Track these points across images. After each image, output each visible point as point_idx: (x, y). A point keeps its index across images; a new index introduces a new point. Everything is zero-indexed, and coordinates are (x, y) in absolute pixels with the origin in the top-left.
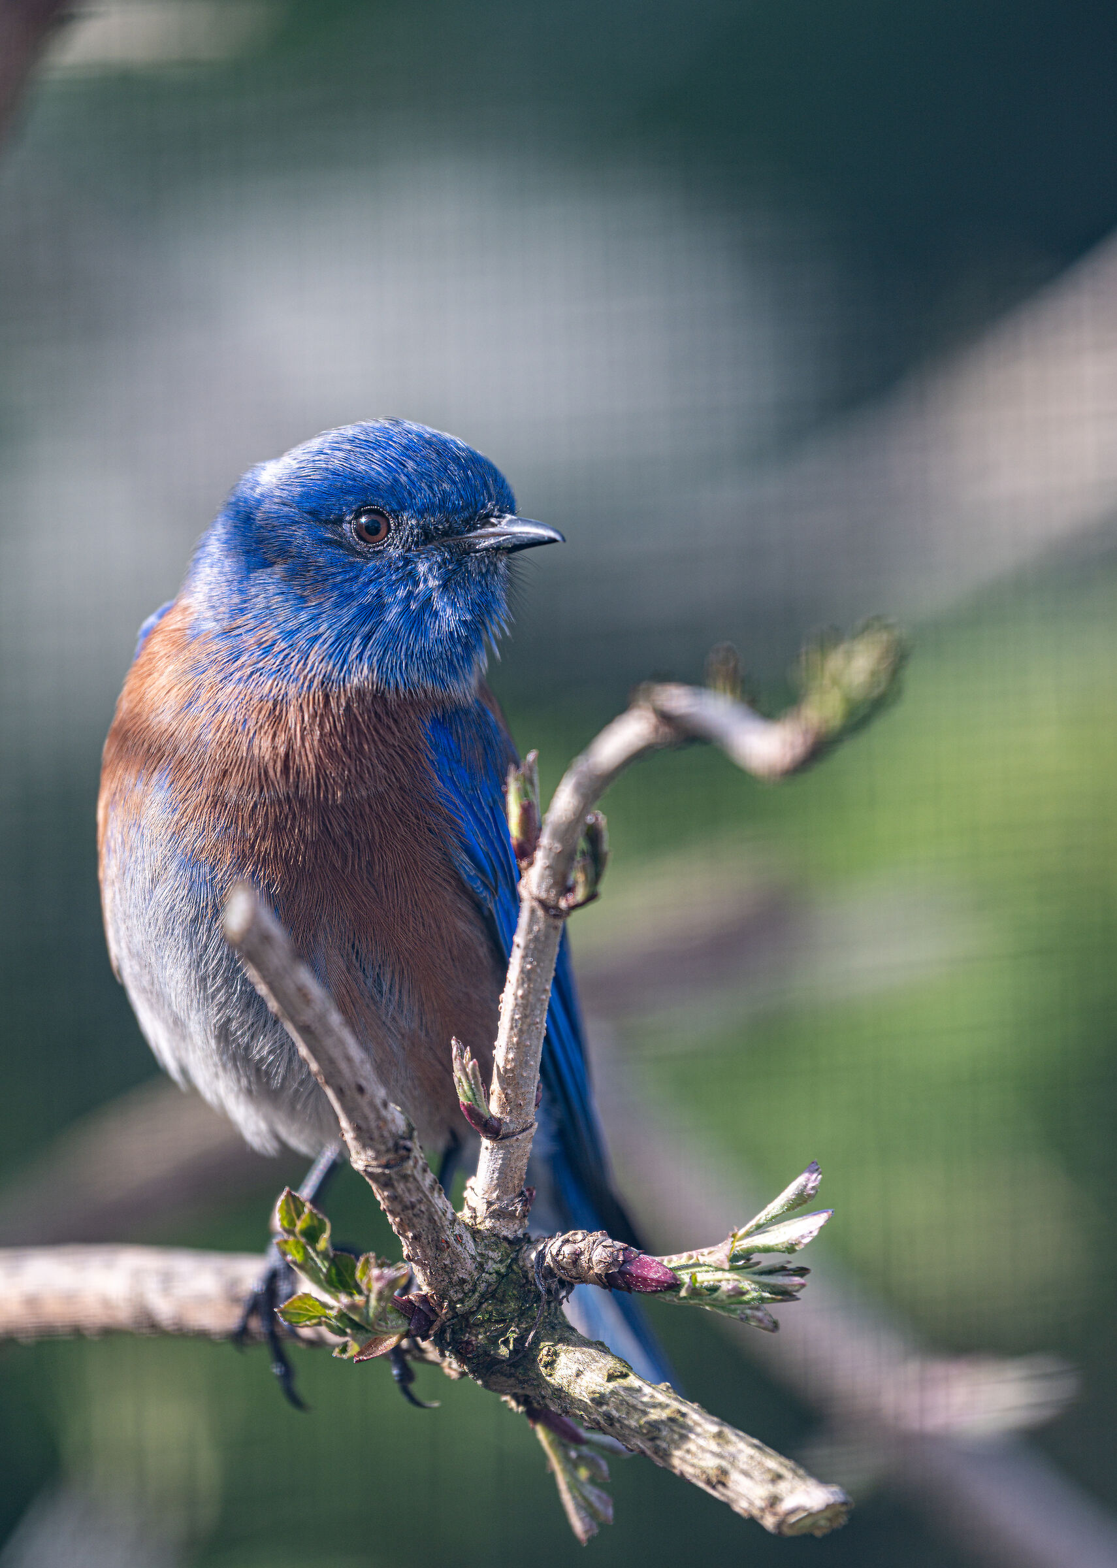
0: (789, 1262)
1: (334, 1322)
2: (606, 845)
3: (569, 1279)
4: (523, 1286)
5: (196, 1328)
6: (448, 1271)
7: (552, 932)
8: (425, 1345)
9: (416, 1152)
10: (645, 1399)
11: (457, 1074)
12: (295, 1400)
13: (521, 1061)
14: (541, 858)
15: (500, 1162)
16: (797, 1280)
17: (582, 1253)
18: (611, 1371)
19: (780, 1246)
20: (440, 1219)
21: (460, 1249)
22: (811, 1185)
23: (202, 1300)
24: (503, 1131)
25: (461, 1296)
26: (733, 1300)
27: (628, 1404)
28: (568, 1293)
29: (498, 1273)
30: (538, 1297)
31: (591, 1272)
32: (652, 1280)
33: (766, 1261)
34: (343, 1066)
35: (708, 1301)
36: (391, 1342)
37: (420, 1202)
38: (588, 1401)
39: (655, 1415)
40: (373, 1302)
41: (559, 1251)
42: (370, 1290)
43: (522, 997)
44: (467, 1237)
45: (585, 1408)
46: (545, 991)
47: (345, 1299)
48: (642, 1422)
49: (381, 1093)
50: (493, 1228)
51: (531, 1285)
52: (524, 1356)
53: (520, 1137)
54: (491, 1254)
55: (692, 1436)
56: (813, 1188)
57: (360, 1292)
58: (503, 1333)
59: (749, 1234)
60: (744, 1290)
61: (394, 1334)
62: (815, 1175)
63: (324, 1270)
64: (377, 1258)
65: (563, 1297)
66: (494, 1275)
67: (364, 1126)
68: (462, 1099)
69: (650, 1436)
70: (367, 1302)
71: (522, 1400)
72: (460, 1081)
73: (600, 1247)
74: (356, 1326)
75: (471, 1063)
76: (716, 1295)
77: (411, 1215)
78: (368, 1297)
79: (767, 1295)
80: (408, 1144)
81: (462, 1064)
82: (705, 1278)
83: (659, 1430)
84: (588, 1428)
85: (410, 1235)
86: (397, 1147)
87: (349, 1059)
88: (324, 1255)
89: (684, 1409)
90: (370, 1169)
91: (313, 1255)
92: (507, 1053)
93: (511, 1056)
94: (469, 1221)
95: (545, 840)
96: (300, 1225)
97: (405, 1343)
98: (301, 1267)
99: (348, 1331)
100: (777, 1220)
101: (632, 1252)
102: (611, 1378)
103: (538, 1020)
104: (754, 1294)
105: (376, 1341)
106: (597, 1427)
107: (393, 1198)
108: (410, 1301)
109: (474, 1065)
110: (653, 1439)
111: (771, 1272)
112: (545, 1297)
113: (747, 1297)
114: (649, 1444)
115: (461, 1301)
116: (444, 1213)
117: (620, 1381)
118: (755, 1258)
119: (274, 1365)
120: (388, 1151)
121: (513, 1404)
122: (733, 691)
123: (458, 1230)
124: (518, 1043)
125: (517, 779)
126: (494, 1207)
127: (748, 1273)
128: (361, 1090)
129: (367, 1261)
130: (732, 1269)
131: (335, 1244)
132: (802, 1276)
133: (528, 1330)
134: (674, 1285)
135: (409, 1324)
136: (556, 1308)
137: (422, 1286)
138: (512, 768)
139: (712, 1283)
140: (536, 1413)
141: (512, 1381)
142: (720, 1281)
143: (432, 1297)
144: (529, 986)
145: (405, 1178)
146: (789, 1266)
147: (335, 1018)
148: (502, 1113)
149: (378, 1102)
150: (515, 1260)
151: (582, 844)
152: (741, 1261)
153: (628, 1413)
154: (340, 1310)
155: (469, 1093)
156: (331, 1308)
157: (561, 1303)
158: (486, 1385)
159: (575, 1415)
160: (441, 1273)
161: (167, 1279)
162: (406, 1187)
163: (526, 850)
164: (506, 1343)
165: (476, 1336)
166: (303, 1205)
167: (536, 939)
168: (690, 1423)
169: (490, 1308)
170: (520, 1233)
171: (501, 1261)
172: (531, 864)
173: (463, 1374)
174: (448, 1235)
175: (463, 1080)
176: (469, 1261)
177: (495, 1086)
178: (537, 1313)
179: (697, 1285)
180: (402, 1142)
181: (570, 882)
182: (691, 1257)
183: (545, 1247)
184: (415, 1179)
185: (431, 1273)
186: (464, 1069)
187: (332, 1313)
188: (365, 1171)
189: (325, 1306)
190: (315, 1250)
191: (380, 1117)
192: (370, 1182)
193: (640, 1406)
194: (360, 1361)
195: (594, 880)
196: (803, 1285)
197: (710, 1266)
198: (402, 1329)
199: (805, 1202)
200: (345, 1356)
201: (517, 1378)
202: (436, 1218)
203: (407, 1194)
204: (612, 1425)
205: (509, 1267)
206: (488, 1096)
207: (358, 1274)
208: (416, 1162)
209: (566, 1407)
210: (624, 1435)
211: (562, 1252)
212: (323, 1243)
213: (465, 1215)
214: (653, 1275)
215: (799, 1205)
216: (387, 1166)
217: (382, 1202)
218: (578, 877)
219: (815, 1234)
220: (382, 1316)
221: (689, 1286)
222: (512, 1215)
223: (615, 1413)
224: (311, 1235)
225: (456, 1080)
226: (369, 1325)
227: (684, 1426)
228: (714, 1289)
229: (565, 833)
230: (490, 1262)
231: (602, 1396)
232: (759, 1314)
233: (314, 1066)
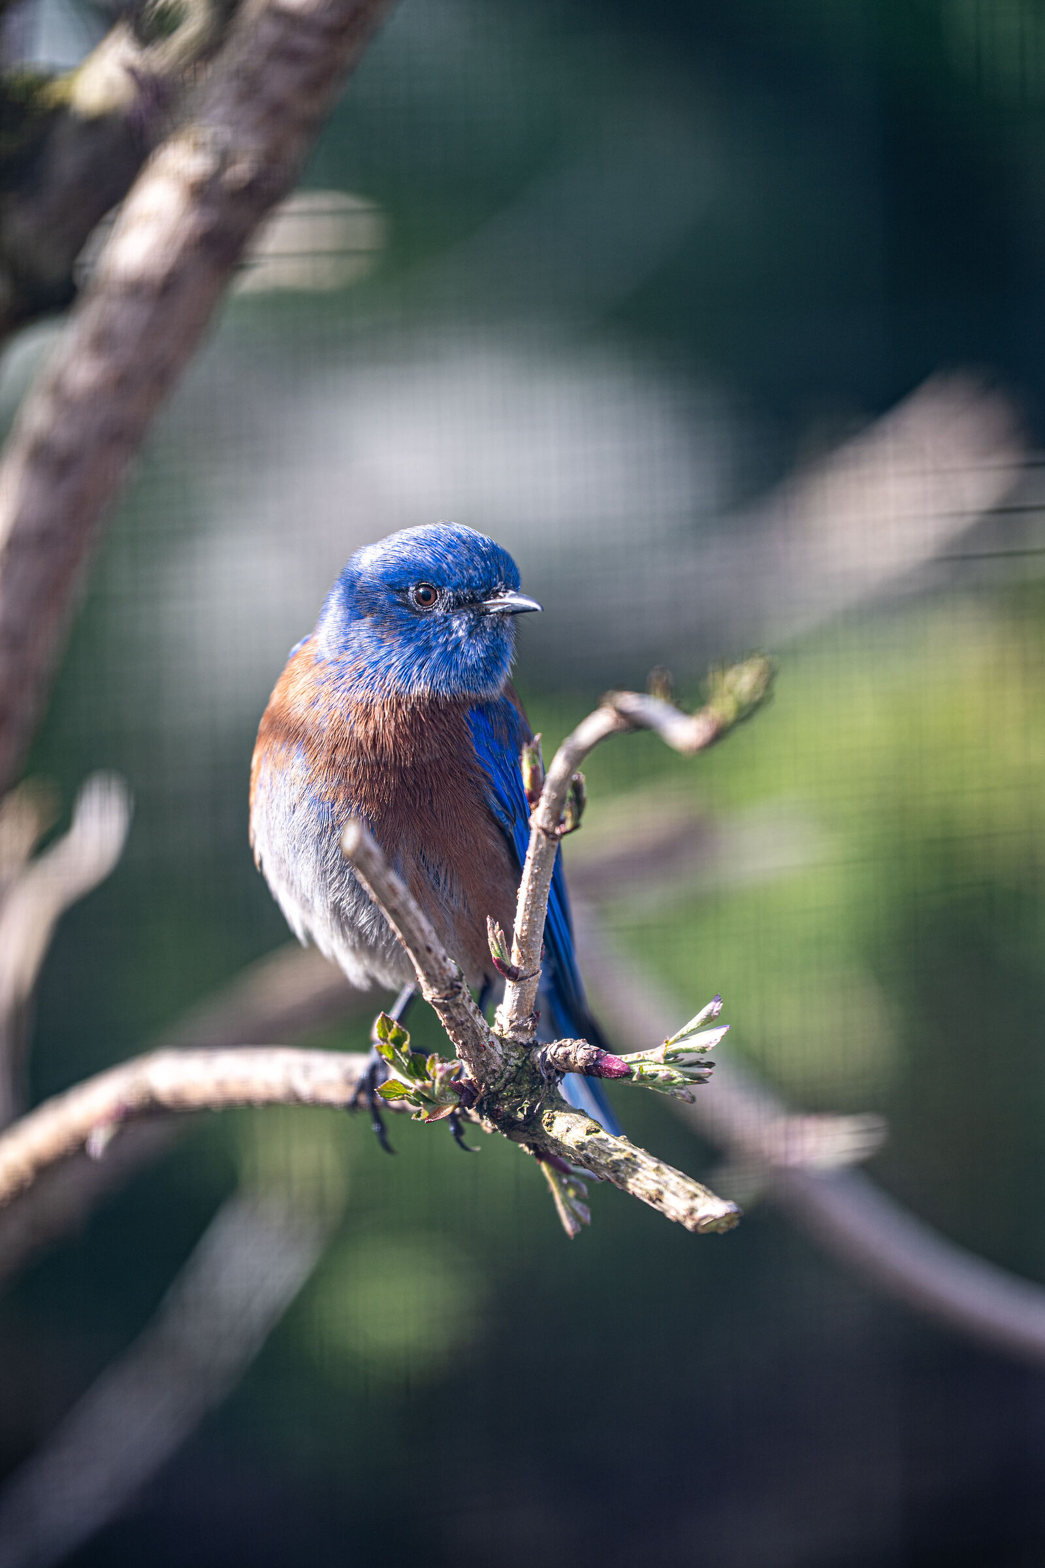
0: (702, 1059)
1: (412, 1097)
2: (586, 793)
3: (561, 1069)
4: (533, 1074)
5: (325, 1102)
6: (485, 1064)
7: (551, 849)
8: (471, 1112)
9: (465, 989)
10: (610, 1146)
11: (491, 939)
12: (387, 1147)
13: (531, 931)
14: (544, 802)
15: (518, 995)
16: (707, 1070)
17: (570, 1053)
18: (589, 1128)
19: (696, 1049)
20: (480, 1031)
21: (492, 1050)
22: (715, 1010)
23: (329, 1083)
24: (520, 975)
25: (493, 1080)
26: (666, 1083)
27: (599, 1149)
28: (561, 1079)
29: (516, 1066)
30: (542, 1081)
31: (576, 1065)
32: (615, 1070)
33: (688, 1058)
34: (418, 934)
35: (651, 1084)
36: (448, 1110)
37: (467, 1021)
38: (575, 1148)
39: (617, 1156)
40: (437, 1085)
41: (556, 1052)
42: (435, 1078)
43: (532, 890)
44: (497, 1044)
45: (572, 1152)
46: (546, 886)
47: (419, 1083)
48: (608, 1161)
49: (442, 952)
50: (514, 1037)
51: (538, 1073)
52: (533, 1119)
53: (530, 979)
54: (512, 1054)
55: (640, 1169)
56: (717, 1012)
57: (429, 1079)
58: (520, 1104)
59: (676, 1041)
60: (673, 1077)
61: (451, 1105)
62: (719, 1003)
63: (406, 1064)
64: (440, 1056)
65: (558, 1081)
66: (515, 1067)
67: (431, 973)
68: (494, 955)
69: (613, 1169)
70: (434, 1084)
71: (532, 1146)
72: (492, 944)
73: (582, 1049)
74: (426, 1100)
75: (499, 932)
76: (656, 1079)
77: (461, 1029)
78: (434, 1081)
79: (688, 1080)
80: (460, 984)
81: (493, 932)
82: (649, 1069)
83: (619, 1166)
84: (574, 1165)
85: (461, 1042)
86: (452, 986)
87: (421, 930)
88: (406, 1055)
89: (635, 1153)
90: (435, 1000)
91: (399, 1054)
92: (522, 926)
93: (525, 927)
94: (499, 1033)
95: (546, 790)
96: (391, 1036)
97: (458, 1110)
98: (391, 1062)
99: (421, 1103)
100: (694, 1032)
101: (602, 1052)
102: (589, 1132)
103: (542, 905)
104: (680, 1079)
105: (439, 1110)
106: (579, 1163)
107: (450, 1019)
108: (460, 1084)
109: (502, 933)
110: (615, 1172)
111: (690, 1065)
112: (547, 1081)
113: (675, 1081)
114: (613, 1175)
115: (493, 1084)
116: (483, 1028)
117: (594, 1134)
118: (680, 1056)
119: (373, 1125)
120: (446, 989)
121: (526, 1149)
122: (665, 696)
123: (491, 1038)
124: (529, 920)
125: (528, 752)
126: (514, 1024)
127: (676, 1066)
128: (429, 950)
129: (433, 1059)
130: (666, 1063)
131: (413, 1048)
132: (710, 1068)
133: (536, 1103)
134: (629, 1074)
135: (460, 1099)
136: (554, 1088)
137: (469, 1074)
138: (525, 745)
139: (653, 1072)
140: (541, 1155)
141: (526, 1135)
142: (658, 1071)
143: (475, 1081)
144: (536, 883)
145: (457, 1005)
146: (702, 1061)
147: (413, 904)
148: (519, 964)
149: (440, 957)
150: (528, 1058)
151: (570, 793)
152: (672, 1058)
153: (599, 1155)
154: (416, 1090)
155: (498, 952)
156: (411, 1089)
157: (557, 1085)
158: (509, 1137)
159: (566, 1157)
160: (481, 1066)
161: (307, 1070)
162: (458, 1012)
163: (534, 797)
164: (522, 1110)
165: (503, 1107)
166: (393, 1024)
167: (540, 854)
168: (639, 1161)
169: (512, 1088)
170: (531, 1040)
171: (519, 1058)
172: (537, 806)
173: (494, 1130)
174: (485, 1042)
175: (495, 943)
176: (498, 1059)
177: (515, 947)
178: (541, 1091)
179: (644, 1073)
180: (455, 983)
181: (562, 818)
182: (639, 1056)
183: (546, 1049)
184: (464, 1006)
185: (474, 1066)
186: (495, 936)
187: (411, 1092)
188: (432, 1001)
189: (407, 1087)
190: (400, 1052)
191: (441, 967)
192: (435, 1008)
193: (607, 1151)
194: (429, 1122)
195: (578, 815)
196: (711, 1074)
197: (652, 1061)
198: (456, 1102)
199: (712, 1020)
200: (419, 1119)
201: (529, 1133)
202: (477, 1031)
203: (459, 1016)
204: (589, 1162)
205: (524, 1062)
206: (510, 953)
207: (428, 1067)
208: (464, 996)
209: (560, 1151)
210: (597, 1169)
211: (557, 1053)
212: (405, 1047)
213: (495, 1029)
214: (615, 1067)
215: (709, 1022)
216: (446, 998)
217: (443, 1021)
218: (567, 814)
219: (719, 1040)
220: (443, 1094)
221: (638, 1074)
222: (526, 1029)
223: (591, 1155)
224: (398, 1042)
225: (490, 943)
226: (434, 1099)
227: (635, 1163)
228: (654, 1076)
229: (559, 786)
230: (512, 1059)
231: (583, 1144)
232: (683, 1092)
233: (399, 935)
